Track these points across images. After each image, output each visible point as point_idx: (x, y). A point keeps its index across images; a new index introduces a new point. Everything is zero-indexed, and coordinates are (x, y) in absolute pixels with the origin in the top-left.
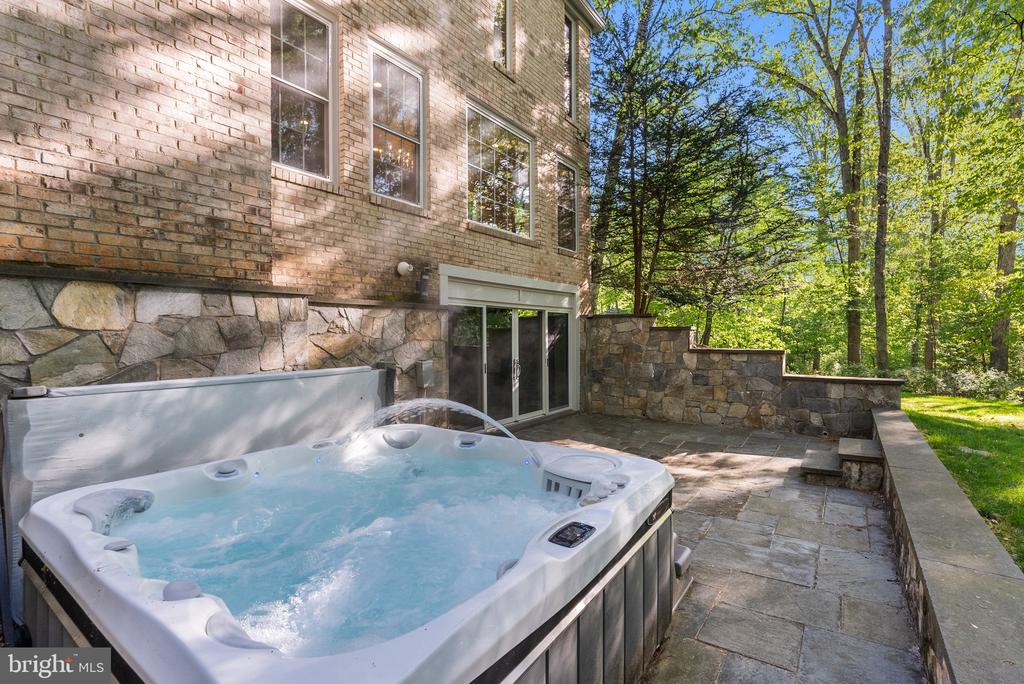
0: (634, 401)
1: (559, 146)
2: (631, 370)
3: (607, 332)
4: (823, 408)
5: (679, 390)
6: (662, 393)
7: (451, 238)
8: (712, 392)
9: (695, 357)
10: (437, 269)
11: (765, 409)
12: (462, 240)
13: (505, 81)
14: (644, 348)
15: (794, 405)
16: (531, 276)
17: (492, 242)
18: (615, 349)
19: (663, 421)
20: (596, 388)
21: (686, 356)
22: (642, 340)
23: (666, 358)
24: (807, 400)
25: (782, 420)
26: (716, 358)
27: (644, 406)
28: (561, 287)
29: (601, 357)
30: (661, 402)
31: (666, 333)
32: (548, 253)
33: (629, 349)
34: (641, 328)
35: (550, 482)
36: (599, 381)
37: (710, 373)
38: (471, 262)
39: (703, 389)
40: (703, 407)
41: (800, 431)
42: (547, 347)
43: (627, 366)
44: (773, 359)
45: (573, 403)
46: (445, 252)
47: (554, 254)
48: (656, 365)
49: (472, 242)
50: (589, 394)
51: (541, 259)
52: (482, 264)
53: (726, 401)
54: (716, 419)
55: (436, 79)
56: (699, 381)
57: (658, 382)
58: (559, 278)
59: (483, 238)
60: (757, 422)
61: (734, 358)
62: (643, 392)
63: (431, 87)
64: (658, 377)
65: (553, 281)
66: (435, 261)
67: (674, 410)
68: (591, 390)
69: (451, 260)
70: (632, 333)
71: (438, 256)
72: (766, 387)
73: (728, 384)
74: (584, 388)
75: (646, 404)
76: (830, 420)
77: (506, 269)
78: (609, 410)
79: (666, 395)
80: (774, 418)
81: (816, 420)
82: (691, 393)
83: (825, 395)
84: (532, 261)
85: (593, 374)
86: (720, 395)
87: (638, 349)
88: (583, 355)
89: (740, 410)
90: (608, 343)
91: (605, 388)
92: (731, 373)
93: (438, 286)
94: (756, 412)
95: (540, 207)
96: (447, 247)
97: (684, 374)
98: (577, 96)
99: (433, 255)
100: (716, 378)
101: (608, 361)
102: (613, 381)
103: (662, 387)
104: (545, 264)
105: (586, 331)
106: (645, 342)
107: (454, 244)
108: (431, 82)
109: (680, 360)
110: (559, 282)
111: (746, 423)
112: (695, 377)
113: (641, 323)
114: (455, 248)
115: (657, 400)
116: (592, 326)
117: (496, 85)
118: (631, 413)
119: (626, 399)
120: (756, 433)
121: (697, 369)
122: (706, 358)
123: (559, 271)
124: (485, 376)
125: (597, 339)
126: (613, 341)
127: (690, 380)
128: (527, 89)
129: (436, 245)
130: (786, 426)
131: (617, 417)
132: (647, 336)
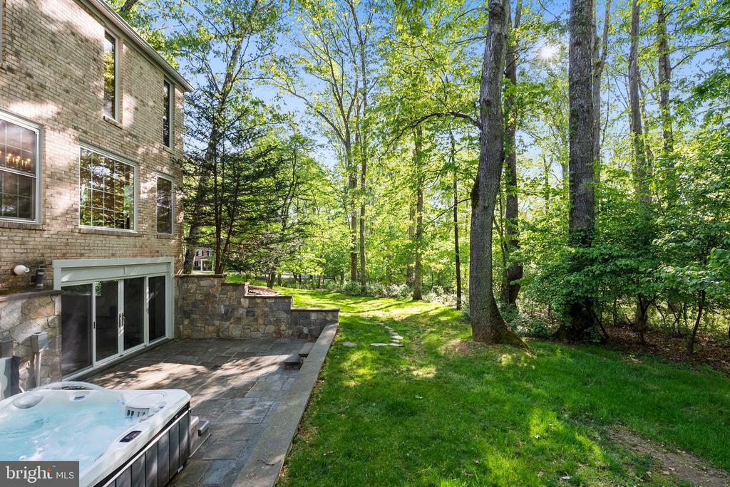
0: (211, 328)
1: (159, 168)
2: (210, 309)
3: (194, 286)
4: (308, 324)
5: (239, 320)
6: (228, 323)
7: (65, 241)
8: (256, 320)
9: (247, 300)
10: (51, 264)
11: (283, 327)
12: (74, 241)
13: (113, 128)
14: (218, 296)
15: (296, 324)
16: (134, 256)
17: (101, 239)
18: (199, 297)
19: (229, 339)
20: (186, 322)
21: (242, 300)
22: (216, 291)
23: (231, 301)
24: (301, 321)
25: (290, 332)
26: (259, 301)
27: (218, 331)
28: (160, 260)
29: (189, 302)
30: (228, 327)
31: (231, 287)
32: (148, 239)
33: (208, 297)
34: (216, 283)
35: (129, 411)
36: (188, 317)
37: (256, 310)
38: (82, 255)
39: (252, 318)
40: (252, 329)
41: (299, 337)
42: (148, 301)
43: (207, 307)
44: (287, 301)
45: (169, 333)
46: (59, 251)
47: (154, 240)
48: (225, 306)
49: (84, 241)
50: (181, 326)
51: (143, 244)
52: (92, 255)
53: (264, 324)
54: (259, 335)
55: (52, 132)
56: (250, 314)
57: (226, 316)
58: (158, 254)
59: (93, 237)
60: (279, 333)
61: (268, 300)
62: (217, 323)
63: (47, 138)
64: (226, 313)
65: (153, 257)
66: (50, 259)
67: (236, 332)
68: (182, 323)
69: (64, 256)
70: (211, 287)
71: (52, 255)
72: (284, 315)
73: (265, 315)
74: (177, 323)
75: (219, 330)
76: (311, 329)
77: (113, 255)
78: (195, 335)
79: (231, 324)
80: (287, 331)
81: (305, 330)
82: (245, 321)
83: (309, 318)
84: (135, 246)
85: (184, 312)
86: (261, 321)
87: (215, 296)
88: (176, 302)
89: (271, 328)
90: (194, 293)
91: (192, 322)
92: (266, 309)
93: (52, 276)
94: (279, 329)
95: (142, 209)
96: (61, 248)
97: (241, 311)
98: (174, 133)
99: (47, 255)
100: (258, 312)
101: (194, 304)
102: (198, 317)
103: (228, 319)
104: (147, 247)
105: (178, 286)
106: (219, 292)
107: (67, 244)
108: (47, 134)
109: (239, 303)
110: (158, 256)
111: (274, 335)
112: (248, 312)
113: (216, 281)
114: (68, 247)
115: (226, 327)
116: (184, 282)
117: (105, 132)
118: (210, 336)
119: (206, 327)
120: (278, 340)
121: (249, 307)
122: (253, 301)
123: (158, 249)
124: (94, 331)
125: (187, 291)
126: (198, 292)
127: (245, 313)
128: (132, 132)
129: (51, 248)
130: (292, 335)
131: (200, 339)
132: (220, 289)
